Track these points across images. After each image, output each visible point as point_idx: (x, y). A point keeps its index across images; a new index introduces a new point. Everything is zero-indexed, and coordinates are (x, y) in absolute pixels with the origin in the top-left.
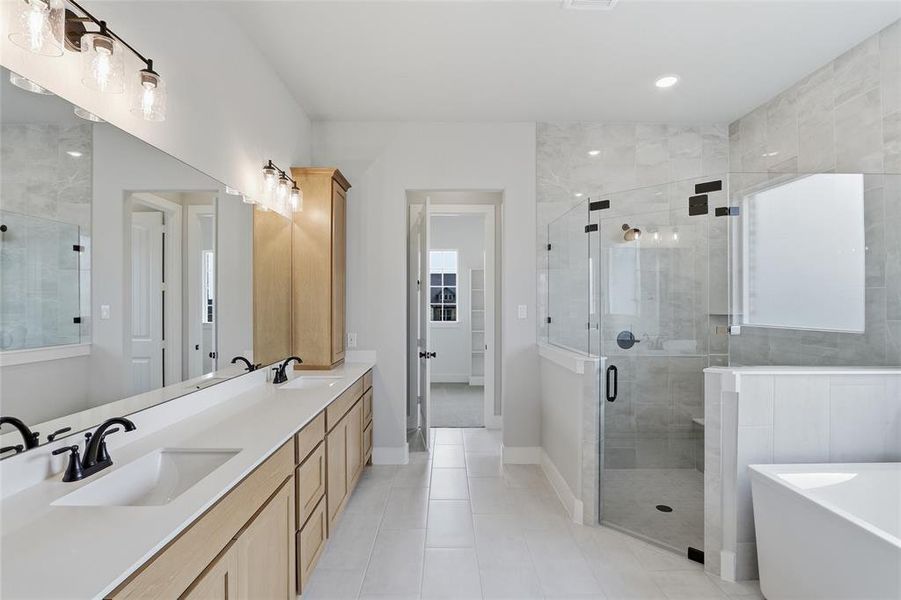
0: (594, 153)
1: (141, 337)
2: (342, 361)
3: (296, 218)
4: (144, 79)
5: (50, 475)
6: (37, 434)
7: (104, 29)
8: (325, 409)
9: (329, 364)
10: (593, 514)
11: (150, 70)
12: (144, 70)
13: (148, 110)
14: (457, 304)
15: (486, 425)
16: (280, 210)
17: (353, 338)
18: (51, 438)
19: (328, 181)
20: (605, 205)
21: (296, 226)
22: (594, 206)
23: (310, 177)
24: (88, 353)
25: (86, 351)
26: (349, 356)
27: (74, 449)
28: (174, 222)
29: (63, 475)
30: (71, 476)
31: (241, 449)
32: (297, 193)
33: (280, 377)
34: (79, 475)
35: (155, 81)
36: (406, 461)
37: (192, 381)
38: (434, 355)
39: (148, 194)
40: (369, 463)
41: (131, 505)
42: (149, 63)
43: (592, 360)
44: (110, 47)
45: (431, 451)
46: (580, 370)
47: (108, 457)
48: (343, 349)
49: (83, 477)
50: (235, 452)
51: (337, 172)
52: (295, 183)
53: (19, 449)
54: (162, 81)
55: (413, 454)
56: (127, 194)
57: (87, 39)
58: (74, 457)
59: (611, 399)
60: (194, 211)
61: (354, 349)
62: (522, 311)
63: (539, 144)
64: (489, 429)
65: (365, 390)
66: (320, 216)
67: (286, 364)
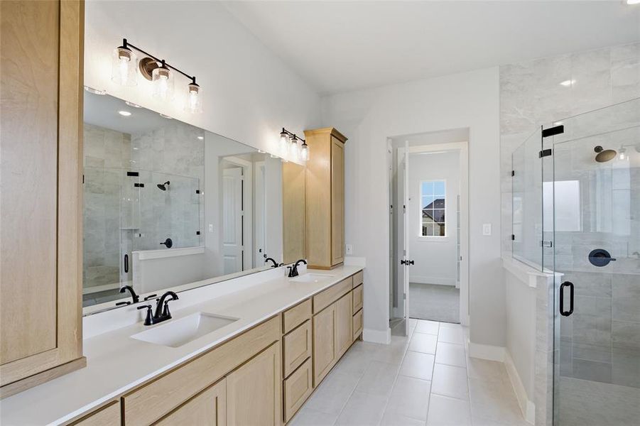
0: (566, 83)
1: (228, 243)
2: (342, 263)
3: (308, 165)
4: (191, 89)
5: (140, 320)
6: (138, 297)
7: (164, 65)
8: (313, 297)
9: (330, 266)
10: (545, 417)
11: (194, 83)
12: (191, 84)
13: (193, 107)
14: (445, 223)
15: (460, 321)
16: (295, 160)
17: (350, 248)
18: (146, 299)
19: (328, 136)
20: (559, 130)
21: (308, 171)
22: (546, 133)
23: (317, 136)
24: (203, 252)
25: (202, 251)
26: (347, 260)
27: (150, 307)
28: (248, 172)
29: (144, 322)
30: (148, 323)
31: (239, 319)
32: (306, 147)
33: (293, 273)
34: (152, 322)
35: (197, 90)
36: (388, 342)
37: (245, 272)
38: (413, 262)
39: (232, 157)
40: (360, 339)
41: (172, 346)
42: (194, 79)
43: (544, 275)
44: (167, 74)
45: (410, 337)
46: (533, 283)
47: (169, 313)
48: (343, 256)
49: (154, 324)
50: (234, 320)
51: (334, 130)
52: (304, 141)
53: (129, 303)
54: (200, 89)
55: (394, 337)
56: (221, 158)
57: (155, 72)
58: (149, 311)
59: (567, 314)
60: (258, 165)
61: (350, 256)
62: (487, 229)
63: (502, 84)
64: (464, 326)
65: (355, 285)
66: (324, 162)
67: (297, 265)
